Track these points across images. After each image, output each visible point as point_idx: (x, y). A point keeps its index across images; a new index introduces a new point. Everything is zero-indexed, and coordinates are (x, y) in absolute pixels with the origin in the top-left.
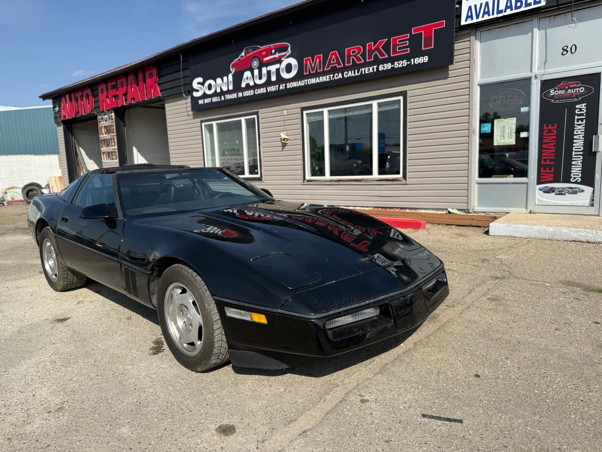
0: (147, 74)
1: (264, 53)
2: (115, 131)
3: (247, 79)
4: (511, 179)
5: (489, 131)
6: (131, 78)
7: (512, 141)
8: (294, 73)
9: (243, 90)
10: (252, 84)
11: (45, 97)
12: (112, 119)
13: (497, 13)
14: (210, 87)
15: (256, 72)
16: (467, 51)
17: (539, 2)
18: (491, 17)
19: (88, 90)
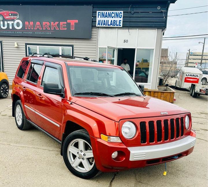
1: (6, 14)
16: (95, 34)
17: (120, 25)
18: (106, 26)
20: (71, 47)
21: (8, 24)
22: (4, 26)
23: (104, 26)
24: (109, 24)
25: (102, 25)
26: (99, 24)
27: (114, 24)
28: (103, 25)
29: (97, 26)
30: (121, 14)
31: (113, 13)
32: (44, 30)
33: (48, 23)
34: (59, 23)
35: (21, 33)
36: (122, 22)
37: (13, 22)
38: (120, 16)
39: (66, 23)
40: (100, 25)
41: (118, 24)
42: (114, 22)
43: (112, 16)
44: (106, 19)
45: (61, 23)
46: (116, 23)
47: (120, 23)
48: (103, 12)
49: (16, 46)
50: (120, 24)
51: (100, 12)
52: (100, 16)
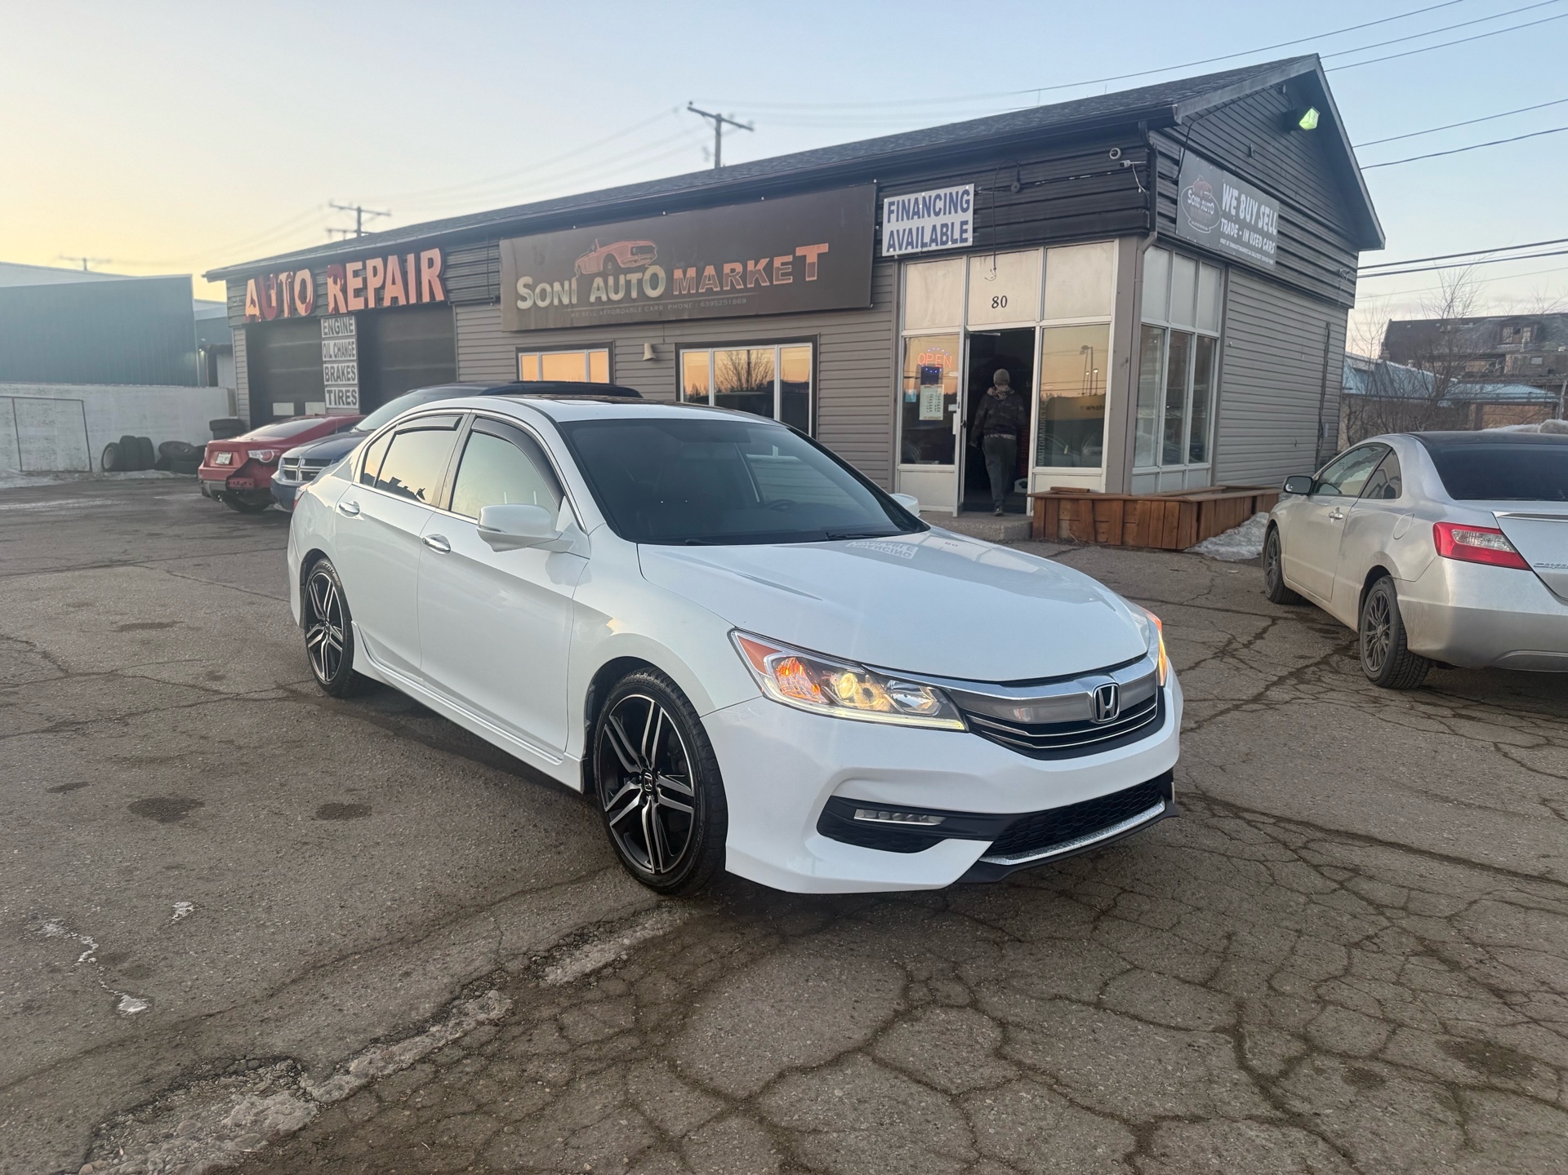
0: (425, 256)
2: (355, 352)
3: (598, 289)
4: (936, 467)
5: (914, 400)
6: (392, 262)
7: (939, 415)
10: (604, 298)
12: (351, 331)
13: (922, 247)
15: (611, 280)
16: (888, 289)
17: (966, 240)
18: (915, 250)
19: (305, 274)
20: (810, 345)
21: (628, 283)
22: (616, 292)
23: (910, 250)
24: (925, 241)
25: (900, 249)
26: (890, 246)
27: (944, 238)
28: (906, 248)
29: (885, 253)
30: (968, 194)
31: (938, 197)
32: (727, 292)
33: (739, 267)
34: (770, 264)
35: (661, 308)
36: (970, 227)
37: (639, 275)
38: (965, 206)
39: (790, 258)
40: (895, 250)
41: (957, 235)
42: (945, 230)
43: (937, 210)
44: (915, 223)
45: (778, 262)
46: (949, 233)
47: (963, 231)
48: (905, 198)
49: (648, 355)
50: (964, 236)
51: (895, 199)
52: (893, 216)
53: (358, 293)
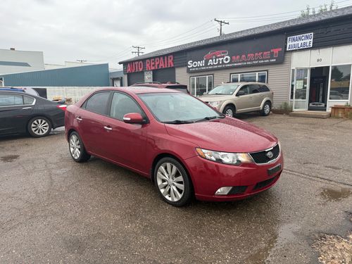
1: (218, 54)
3: (210, 62)
4: (300, 100)
6: (161, 58)
7: (302, 88)
8: (228, 61)
9: (208, 66)
10: (212, 64)
11: (120, 63)
12: (151, 74)
13: (298, 48)
14: (195, 64)
15: (214, 60)
16: (288, 58)
19: (141, 62)
20: (266, 72)
27: (304, 46)
28: (293, 49)
29: (287, 50)
30: (312, 35)
31: (303, 36)
36: (312, 43)
38: (311, 38)
40: (290, 49)
43: (303, 39)
44: (296, 43)
46: (306, 44)
48: (294, 37)
50: (310, 45)
51: (291, 37)
52: (290, 41)
53: (153, 65)
